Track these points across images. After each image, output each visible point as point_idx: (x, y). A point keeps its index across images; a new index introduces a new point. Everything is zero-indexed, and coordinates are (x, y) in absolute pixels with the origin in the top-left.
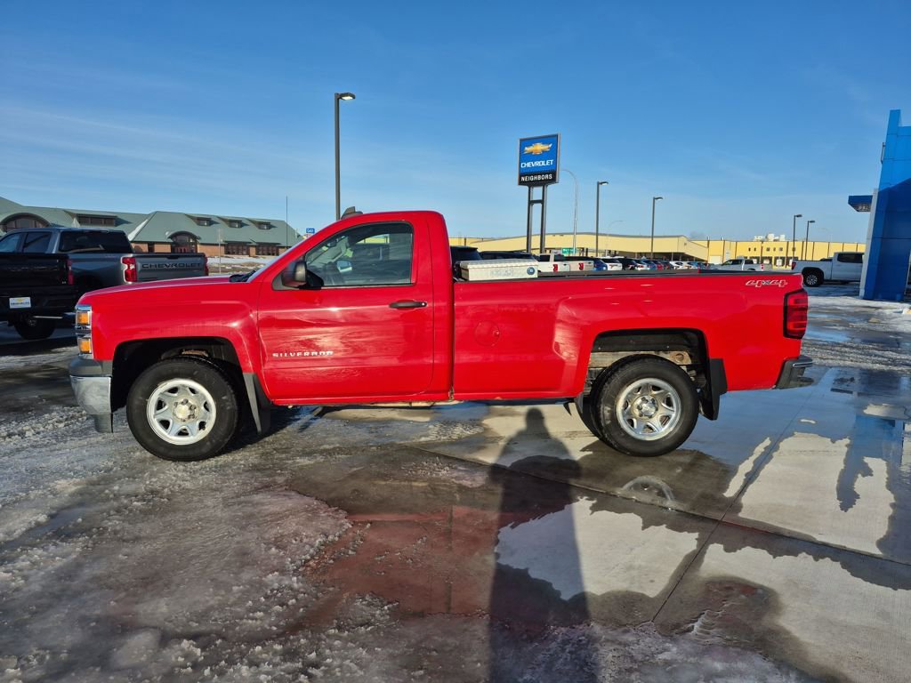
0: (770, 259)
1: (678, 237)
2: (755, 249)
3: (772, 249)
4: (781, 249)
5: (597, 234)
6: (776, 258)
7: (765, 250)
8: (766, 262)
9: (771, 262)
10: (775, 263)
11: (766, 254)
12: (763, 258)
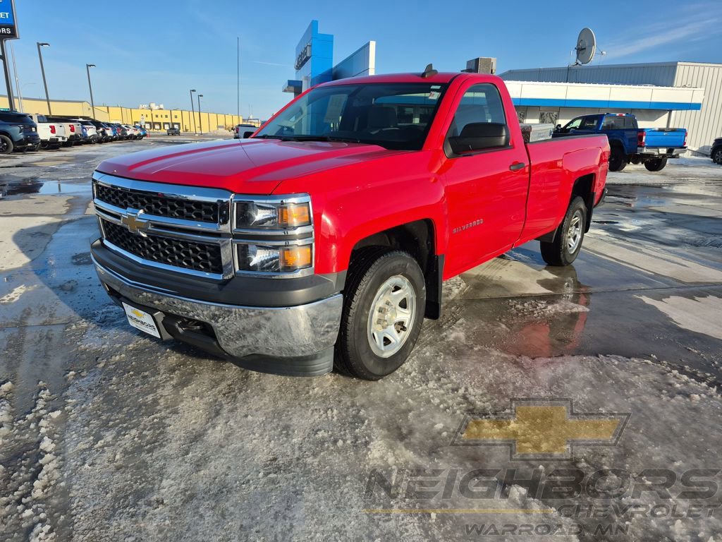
0: (159, 124)
1: (82, 102)
2: (147, 116)
3: (159, 116)
4: (166, 116)
5: (48, 101)
6: (164, 124)
7: (154, 116)
8: (157, 127)
9: (160, 127)
10: (164, 128)
11: (156, 120)
12: (155, 123)
